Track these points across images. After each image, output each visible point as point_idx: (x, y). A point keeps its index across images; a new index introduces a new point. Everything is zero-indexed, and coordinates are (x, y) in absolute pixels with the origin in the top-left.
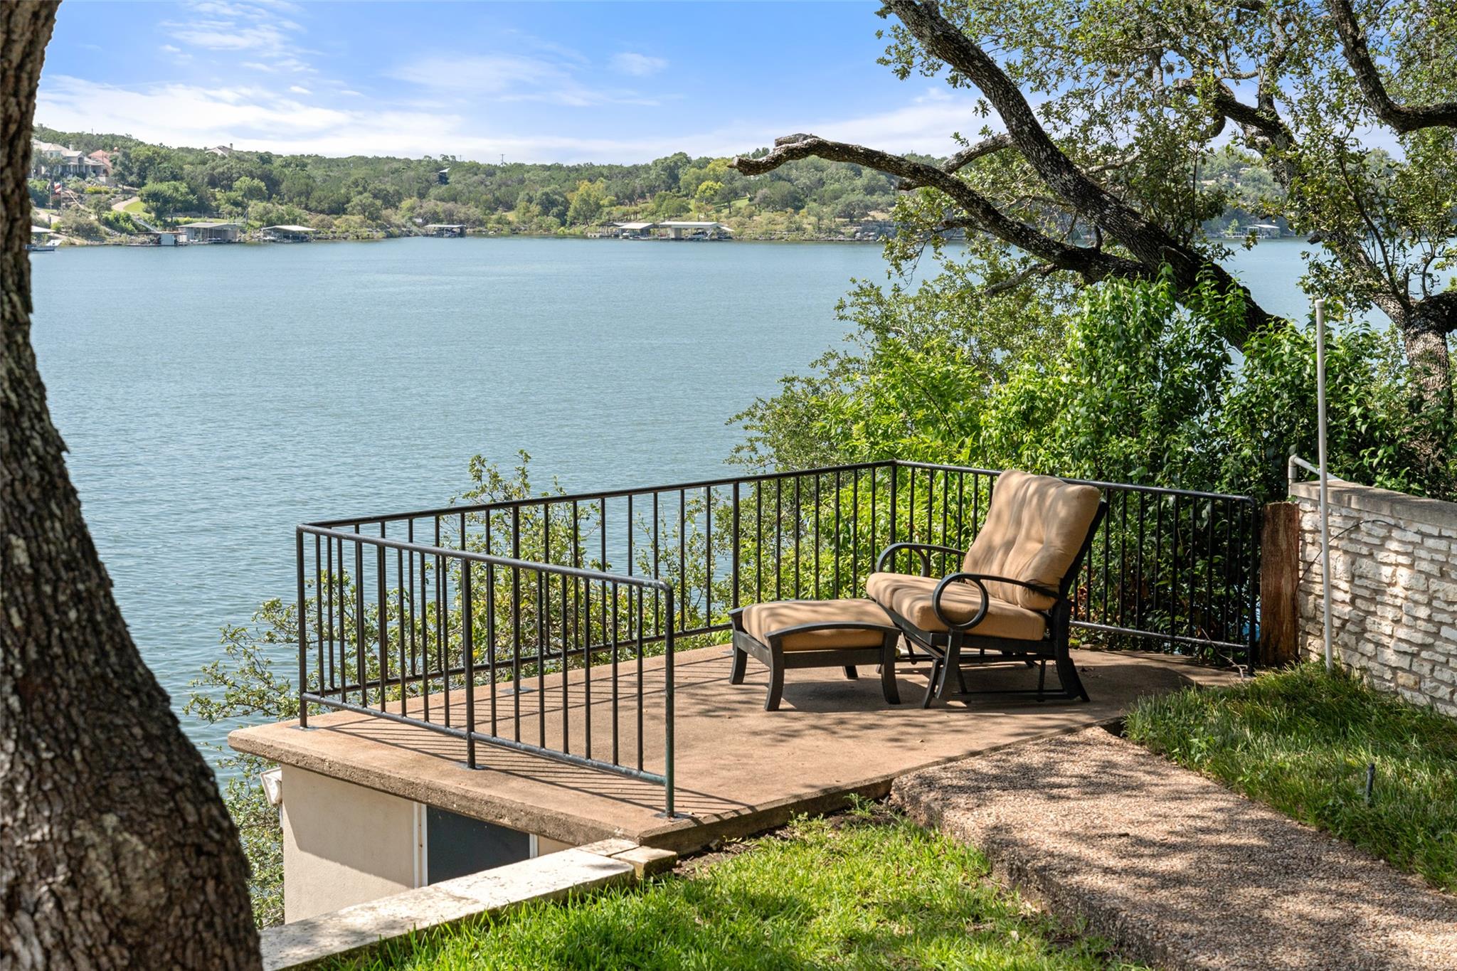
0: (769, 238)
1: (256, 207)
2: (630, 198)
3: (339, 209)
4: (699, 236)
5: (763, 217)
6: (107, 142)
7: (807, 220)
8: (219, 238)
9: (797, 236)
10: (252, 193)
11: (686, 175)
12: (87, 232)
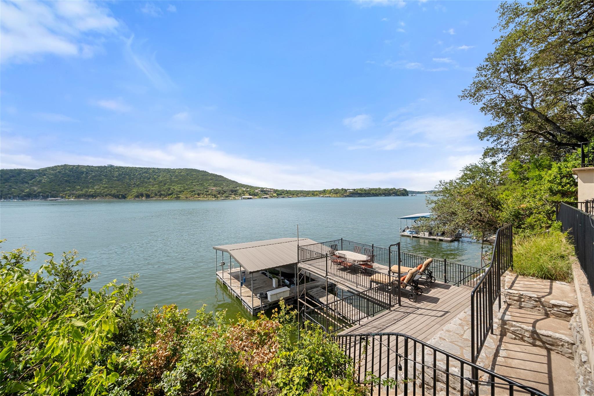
0: (334, 197)
1: (286, 195)
2: (320, 193)
3: (294, 195)
4: (328, 197)
5: (334, 195)
6: (272, 189)
7: (338, 195)
8: (283, 197)
9: (337, 197)
10: (286, 193)
11: (326, 191)
12: (271, 197)
